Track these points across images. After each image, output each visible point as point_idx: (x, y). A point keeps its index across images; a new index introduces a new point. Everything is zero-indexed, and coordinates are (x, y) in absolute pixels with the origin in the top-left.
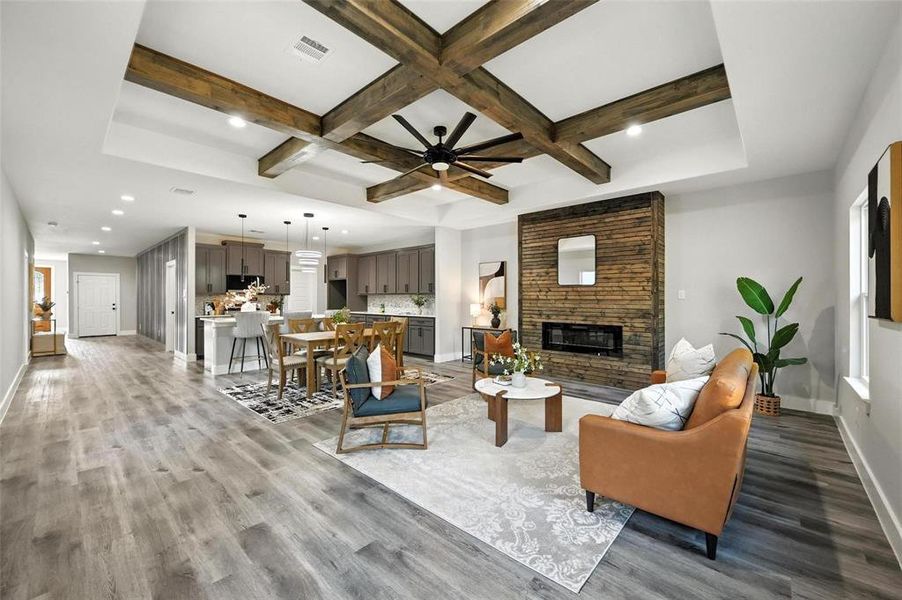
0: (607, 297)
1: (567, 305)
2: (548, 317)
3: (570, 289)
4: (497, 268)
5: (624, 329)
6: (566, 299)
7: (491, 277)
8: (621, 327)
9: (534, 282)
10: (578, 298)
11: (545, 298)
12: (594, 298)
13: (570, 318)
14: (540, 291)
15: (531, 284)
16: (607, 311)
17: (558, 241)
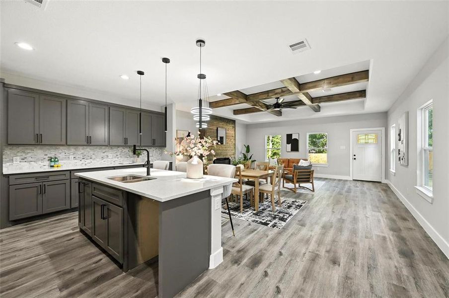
0: (228, 149)
1: (219, 152)
3: (220, 146)
4: (187, 134)
6: (219, 150)
10: (222, 149)
12: (225, 149)
13: (220, 156)
16: (226, 153)
17: (217, 128)
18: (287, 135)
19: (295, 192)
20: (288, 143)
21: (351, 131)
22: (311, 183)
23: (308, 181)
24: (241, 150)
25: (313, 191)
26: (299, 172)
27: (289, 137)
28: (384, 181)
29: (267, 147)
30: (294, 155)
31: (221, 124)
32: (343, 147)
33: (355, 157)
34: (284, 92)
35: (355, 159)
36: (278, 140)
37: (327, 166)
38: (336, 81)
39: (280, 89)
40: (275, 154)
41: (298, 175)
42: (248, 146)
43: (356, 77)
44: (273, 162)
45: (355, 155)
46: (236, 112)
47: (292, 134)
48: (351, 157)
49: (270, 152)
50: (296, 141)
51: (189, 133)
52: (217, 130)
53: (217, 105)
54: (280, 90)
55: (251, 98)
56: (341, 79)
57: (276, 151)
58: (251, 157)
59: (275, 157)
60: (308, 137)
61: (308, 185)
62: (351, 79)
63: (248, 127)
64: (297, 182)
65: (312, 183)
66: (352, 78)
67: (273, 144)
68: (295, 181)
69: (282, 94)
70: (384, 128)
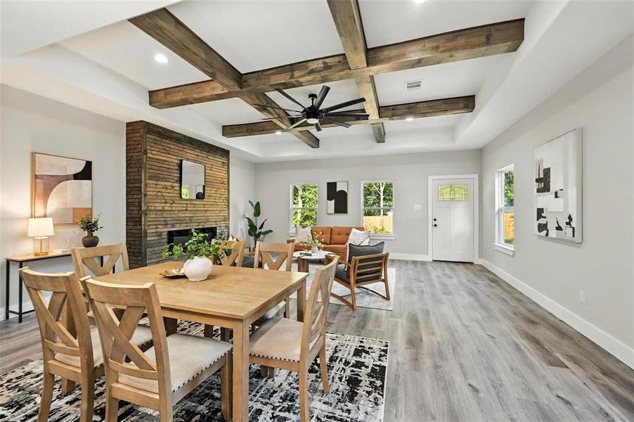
0: (210, 209)
1: (187, 215)
2: (173, 226)
3: (189, 202)
4: (79, 167)
5: (218, 228)
6: (186, 210)
7: (67, 178)
8: (216, 228)
9: (160, 194)
10: (194, 209)
11: (170, 209)
12: (203, 209)
13: (189, 225)
14: (166, 203)
15: (157, 196)
16: (209, 218)
17: (181, 161)
18: (328, 183)
19: (352, 307)
20: (329, 198)
21: (430, 178)
22: (383, 281)
23: (377, 278)
24: (244, 212)
25: (387, 298)
26: (361, 261)
27: (332, 186)
28: (477, 261)
29: (292, 206)
30: (339, 221)
31: (191, 153)
32: (417, 207)
33: (435, 223)
34: (330, 67)
35: (435, 225)
36: (311, 196)
37: (393, 238)
38: (451, 45)
39: (321, 61)
40: (306, 218)
41: (360, 268)
42: (258, 203)
43: (496, 35)
44: (304, 235)
45: (435, 220)
46: (229, 130)
47: (336, 183)
48: (431, 222)
49: (299, 216)
50: (343, 195)
51: (89, 164)
52: (180, 166)
53: (169, 97)
54: (319, 65)
55: (252, 82)
56: (461, 41)
57: (308, 213)
58: (263, 224)
59: (307, 222)
60: (362, 188)
61: (377, 286)
62: (483, 39)
63: (257, 167)
64: (357, 282)
65: (385, 281)
66: (488, 38)
67: (304, 202)
68: (352, 281)
69: (325, 73)
70: (477, 175)
